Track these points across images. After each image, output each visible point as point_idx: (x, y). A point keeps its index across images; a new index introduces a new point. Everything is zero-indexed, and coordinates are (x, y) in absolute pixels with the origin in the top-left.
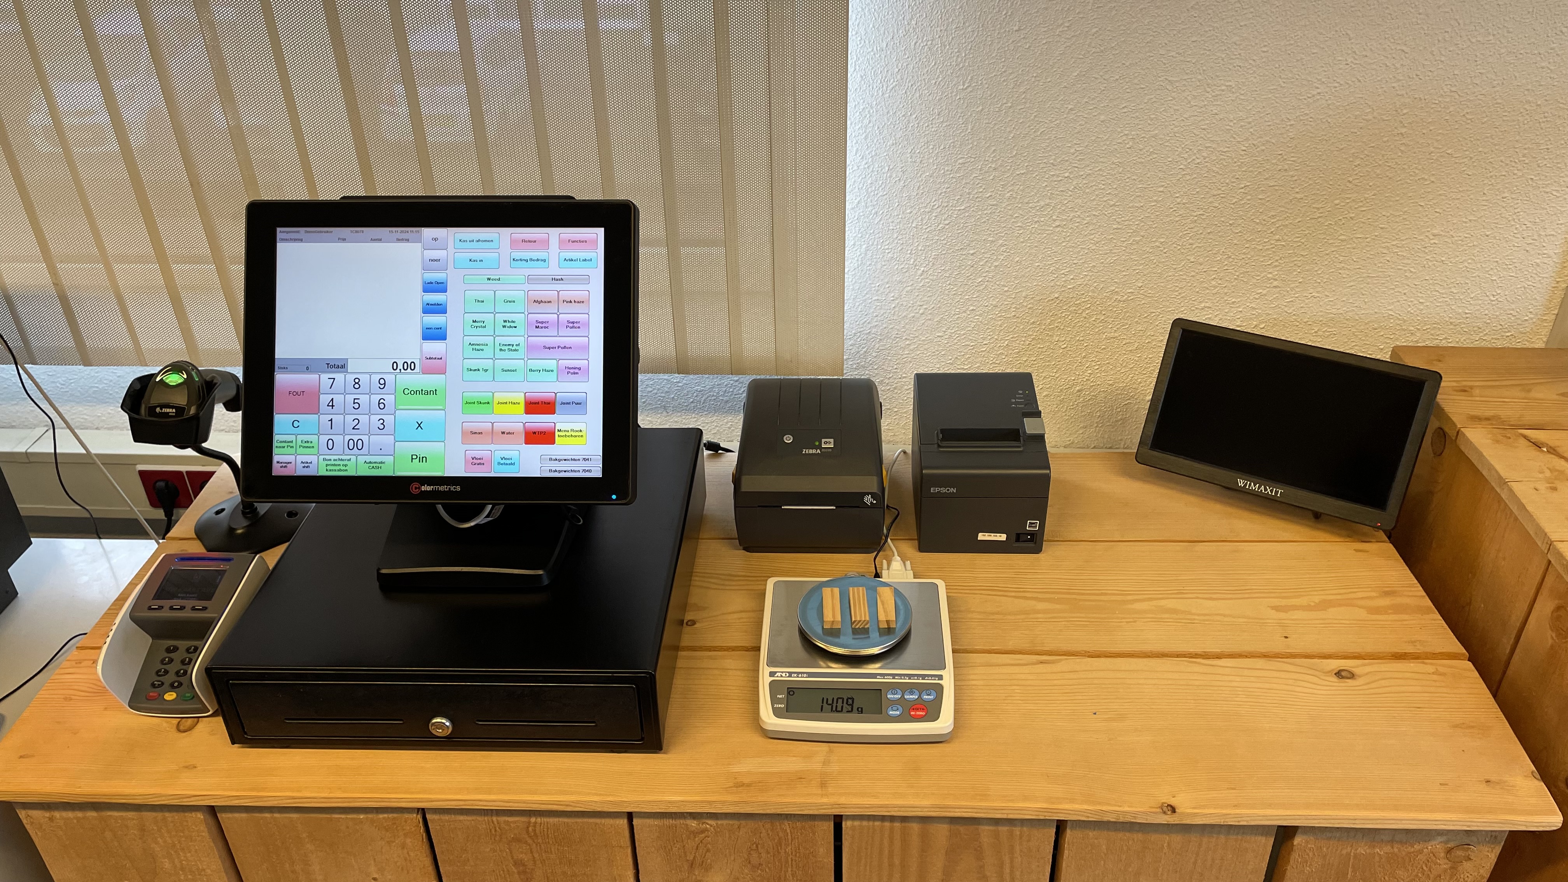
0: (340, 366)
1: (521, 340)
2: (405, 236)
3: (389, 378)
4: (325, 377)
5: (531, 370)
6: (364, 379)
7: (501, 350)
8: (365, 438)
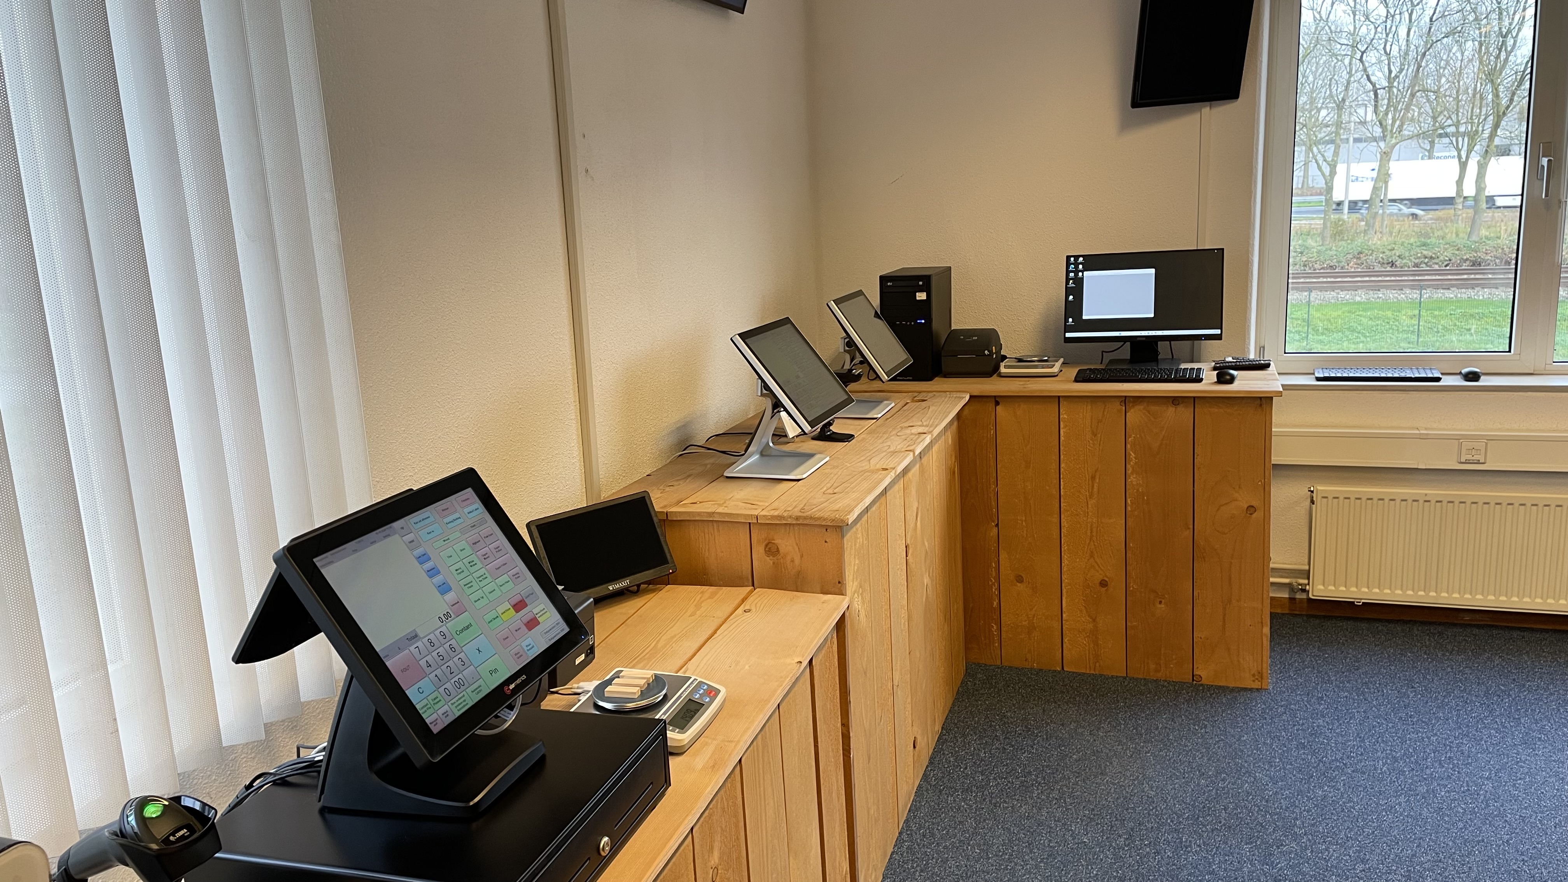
0: (414, 637)
1: (483, 571)
2: (387, 532)
3: (444, 629)
4: (412, 648)
5: (501, 586)
6: (432, 636)
7: (480, 581)
8: (460, 676)
